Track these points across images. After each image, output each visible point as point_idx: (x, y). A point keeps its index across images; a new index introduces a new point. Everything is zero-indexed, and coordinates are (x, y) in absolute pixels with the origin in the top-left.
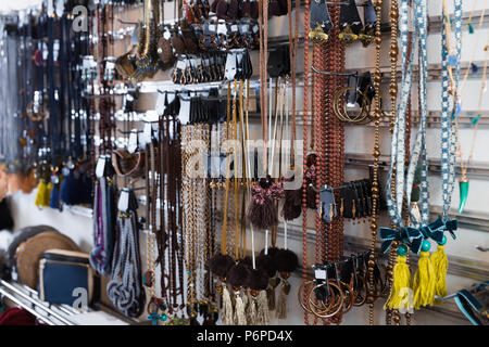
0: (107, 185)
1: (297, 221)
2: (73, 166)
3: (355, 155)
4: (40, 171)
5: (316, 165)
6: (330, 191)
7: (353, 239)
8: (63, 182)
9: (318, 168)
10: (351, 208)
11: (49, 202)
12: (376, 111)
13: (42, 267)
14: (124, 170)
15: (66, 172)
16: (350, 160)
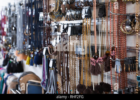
0: (46, 58)
1: (109, 72)
2: (38, 51)
3: (130, 47)
4: (28, 53)
5: (115, 51)
6: (119, 61)
7: (131, 80)
8: (35, 56)
9: (116, 52)
10: (128, 68)
11: (30, 63)
12: (137, 29)
13: (27, 86)
14: (52, 53)
15: (36, 53)
16: (129, 49)
